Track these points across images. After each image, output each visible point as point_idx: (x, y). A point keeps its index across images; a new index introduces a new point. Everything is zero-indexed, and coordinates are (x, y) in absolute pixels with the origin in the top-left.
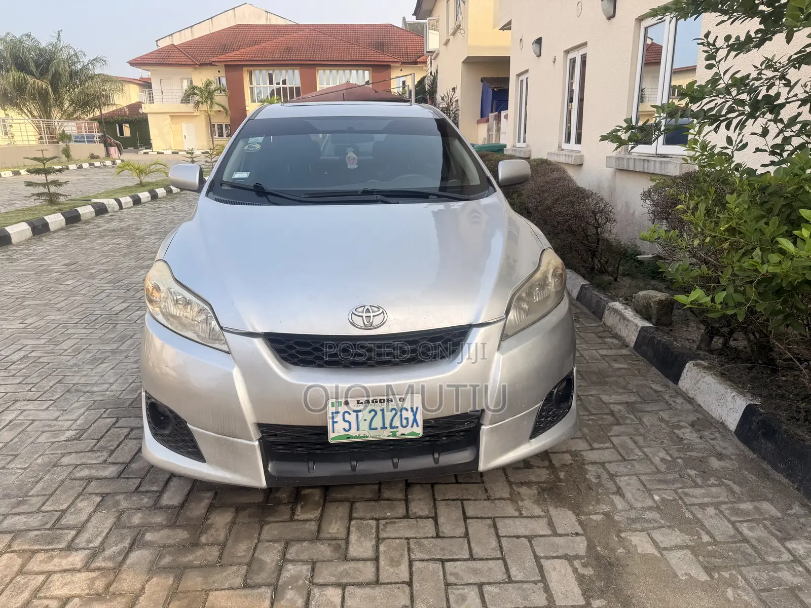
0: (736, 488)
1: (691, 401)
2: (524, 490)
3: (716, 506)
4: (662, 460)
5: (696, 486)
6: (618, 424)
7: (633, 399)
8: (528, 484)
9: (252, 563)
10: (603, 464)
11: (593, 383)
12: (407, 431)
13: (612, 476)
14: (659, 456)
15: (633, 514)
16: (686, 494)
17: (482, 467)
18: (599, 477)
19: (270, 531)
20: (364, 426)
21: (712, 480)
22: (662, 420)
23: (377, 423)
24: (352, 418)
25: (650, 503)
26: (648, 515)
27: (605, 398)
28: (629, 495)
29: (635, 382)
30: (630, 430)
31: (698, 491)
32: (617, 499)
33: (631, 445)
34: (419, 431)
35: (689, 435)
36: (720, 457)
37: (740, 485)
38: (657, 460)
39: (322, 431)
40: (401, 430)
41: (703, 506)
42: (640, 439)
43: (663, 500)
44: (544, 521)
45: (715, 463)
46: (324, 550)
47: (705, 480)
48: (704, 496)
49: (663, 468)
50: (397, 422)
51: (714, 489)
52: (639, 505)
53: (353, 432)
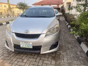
0: (82, 62)
1: (81, 48)
2: (50, 57)
3: (77, 65)
4: (73, 56)
5: (76, 61)
6: (69, 50)
7: (73, 46)
8: (51, 56)
9: (12, 60)
10: (63, 55)
11: (68, 44)
12: (30, 47)
13: (64, 57)
14: (72, 55)
15: (64, 63)
16: (73, 62)
17: (41, 53)
18: (62, 57)
19: (17, 57)
20: (25, 46)
21: (79, 60)
22: (75, 50)
23: (26, 46)
24: (23, 45)
25: (67, 62)
26: (66, 64)
27: (69, 46)
28: (64, 60)
29: (74, 44)
30: (70, 51)
31: (75, 62)
32: (62, 61)
33: (69, 53)
34: (32, 47)
35: (78, 53)
36: (82, 57)
37: (83, 62)
38: (71, 56)
39: (19, 46)
40: (29, 47)
41: (75, 64)
42: (70, 52)
43: (69, 62)
44: (50, 62)
45: (80, 58)
46: (21, 60)
47: (77, 60)
48: (76, 63)
49: (72, 57)
50: (29, 46)
51: (78, 62)
52: (65, 62)
53: (23, 46)
